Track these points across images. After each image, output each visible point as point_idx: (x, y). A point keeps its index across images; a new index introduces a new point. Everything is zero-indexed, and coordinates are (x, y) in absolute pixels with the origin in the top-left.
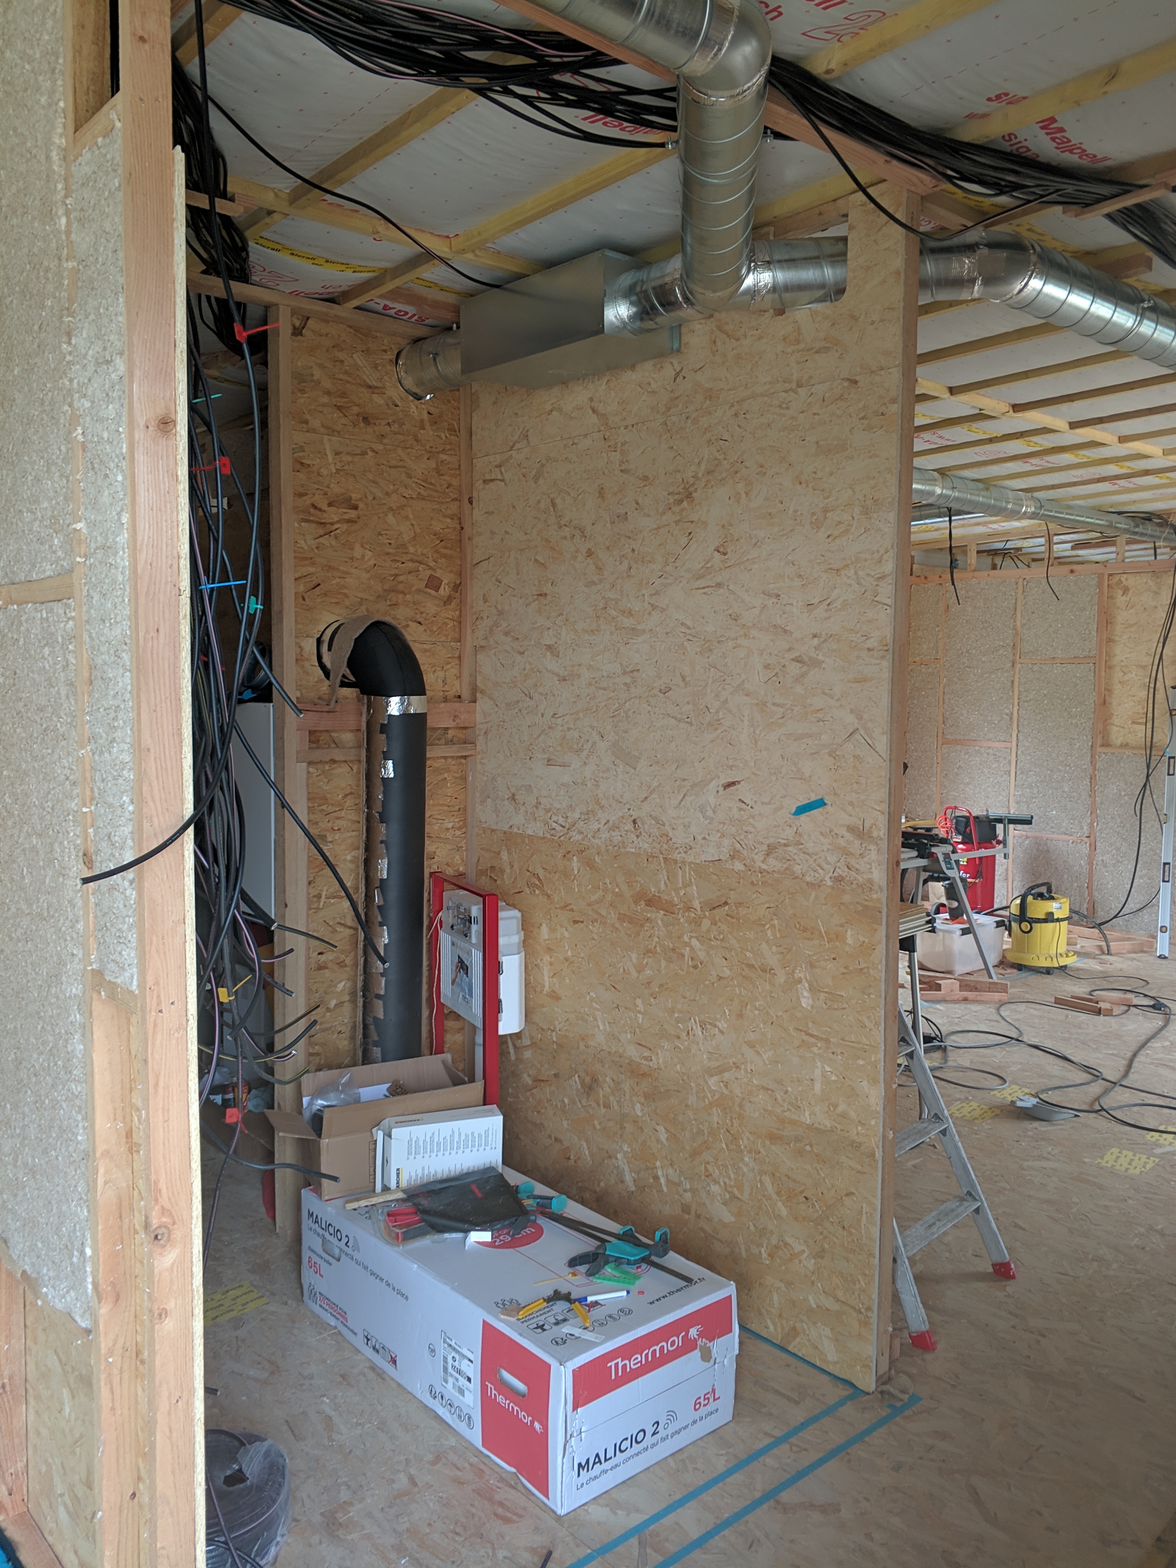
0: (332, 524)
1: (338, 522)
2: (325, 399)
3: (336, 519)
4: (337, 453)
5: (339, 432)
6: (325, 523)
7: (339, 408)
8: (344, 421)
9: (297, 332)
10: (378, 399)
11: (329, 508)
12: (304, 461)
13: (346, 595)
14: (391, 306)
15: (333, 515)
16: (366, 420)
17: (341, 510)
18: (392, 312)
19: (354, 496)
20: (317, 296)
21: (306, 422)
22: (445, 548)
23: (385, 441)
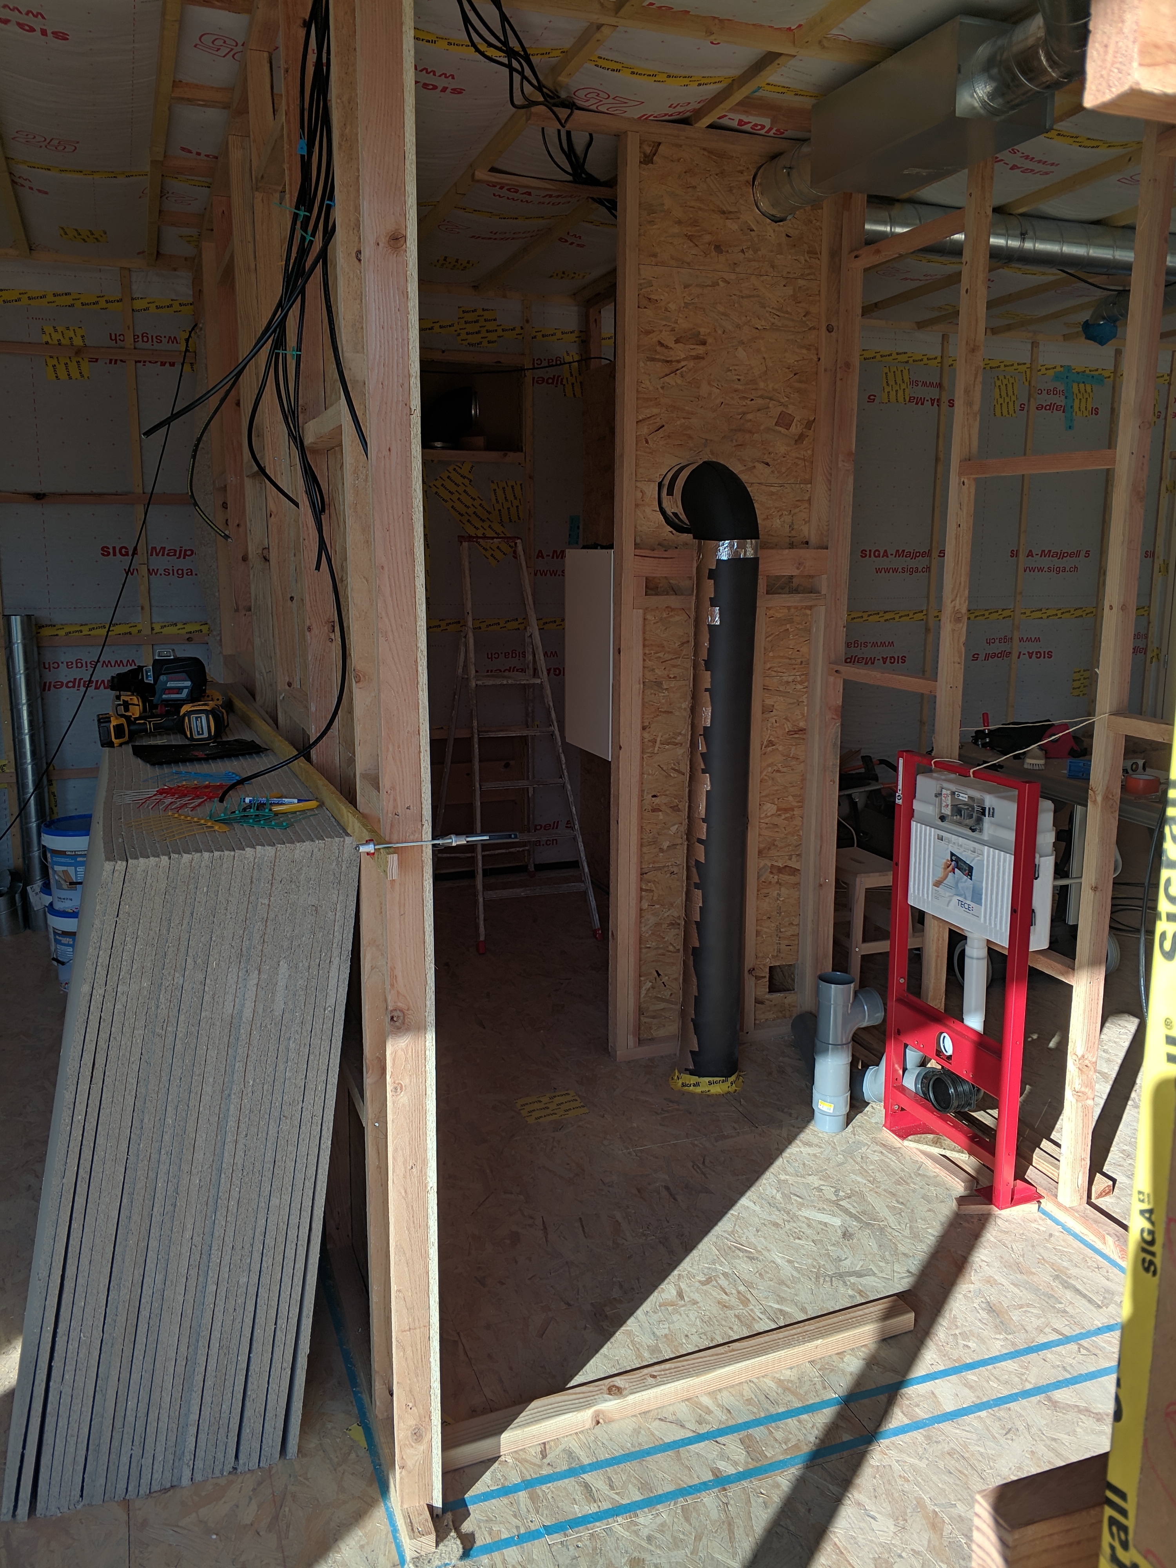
0: (678, 361)
1: (684, 359)
2: (676, 230)
3: (683, 356)
4: (686, 286)
5: (689, 264)
6: (671, 361)
7: (690, 238)
8: (694, 251)
9: (647, 160)
10: (732, 225)
11: (676, 346)
12: (652, 297)
13: (690, 437)
14: (746, 120)
15: (680, 352)
16: (718, 249)
17: (688, 347)
18: (747, 128)
19: (703, 330)
20: (667, 118)
21: (655, 255)
22: (800, 382)
23: (738, 270)
